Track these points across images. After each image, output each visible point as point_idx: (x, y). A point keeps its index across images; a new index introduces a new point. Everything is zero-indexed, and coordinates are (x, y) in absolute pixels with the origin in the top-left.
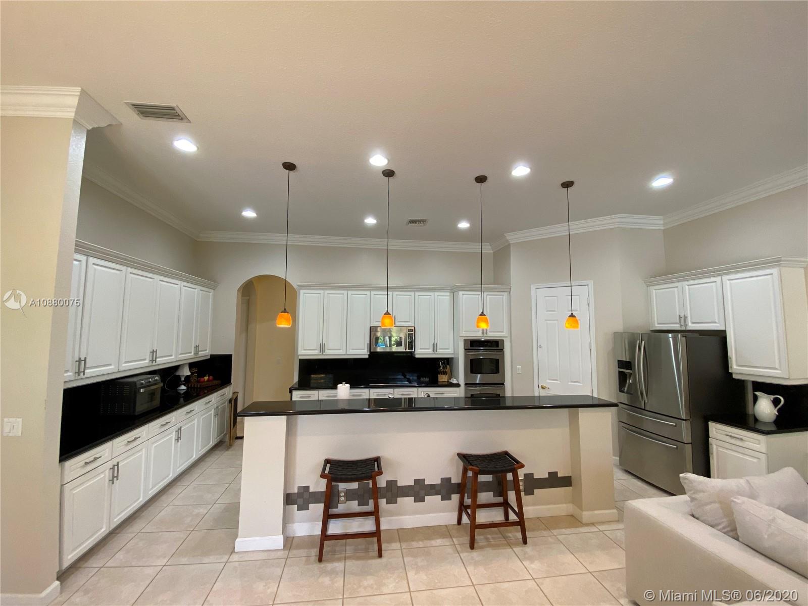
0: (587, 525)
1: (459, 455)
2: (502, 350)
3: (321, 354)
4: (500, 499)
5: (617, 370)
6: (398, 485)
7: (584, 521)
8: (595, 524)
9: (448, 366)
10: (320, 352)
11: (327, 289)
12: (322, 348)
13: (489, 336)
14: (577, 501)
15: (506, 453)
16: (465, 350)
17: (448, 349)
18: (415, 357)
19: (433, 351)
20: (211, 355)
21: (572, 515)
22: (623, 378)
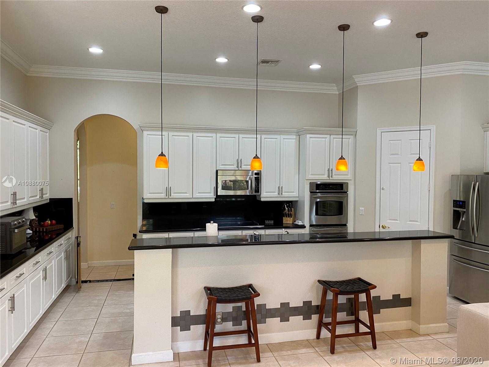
0: (424, 335)
1: (319, 281)
2: (346, 192)
3: (167, 197)
4: (353, 318)
5: (452, 209)
6: (267, 308)
7: (421, 333)
8: (430, 335)
9: (293, 209)
10: (167, 196)
11: (171, 131)
12: (168, 191)
13: (334, 179)
14: (416, 318)
15: (359, 279)
16: (311, 192)
17: (293, 192)
18: (261, 201)
19: (279, 194)
20: (50, 199)
21: (411, 329)
22: (457, 216)
